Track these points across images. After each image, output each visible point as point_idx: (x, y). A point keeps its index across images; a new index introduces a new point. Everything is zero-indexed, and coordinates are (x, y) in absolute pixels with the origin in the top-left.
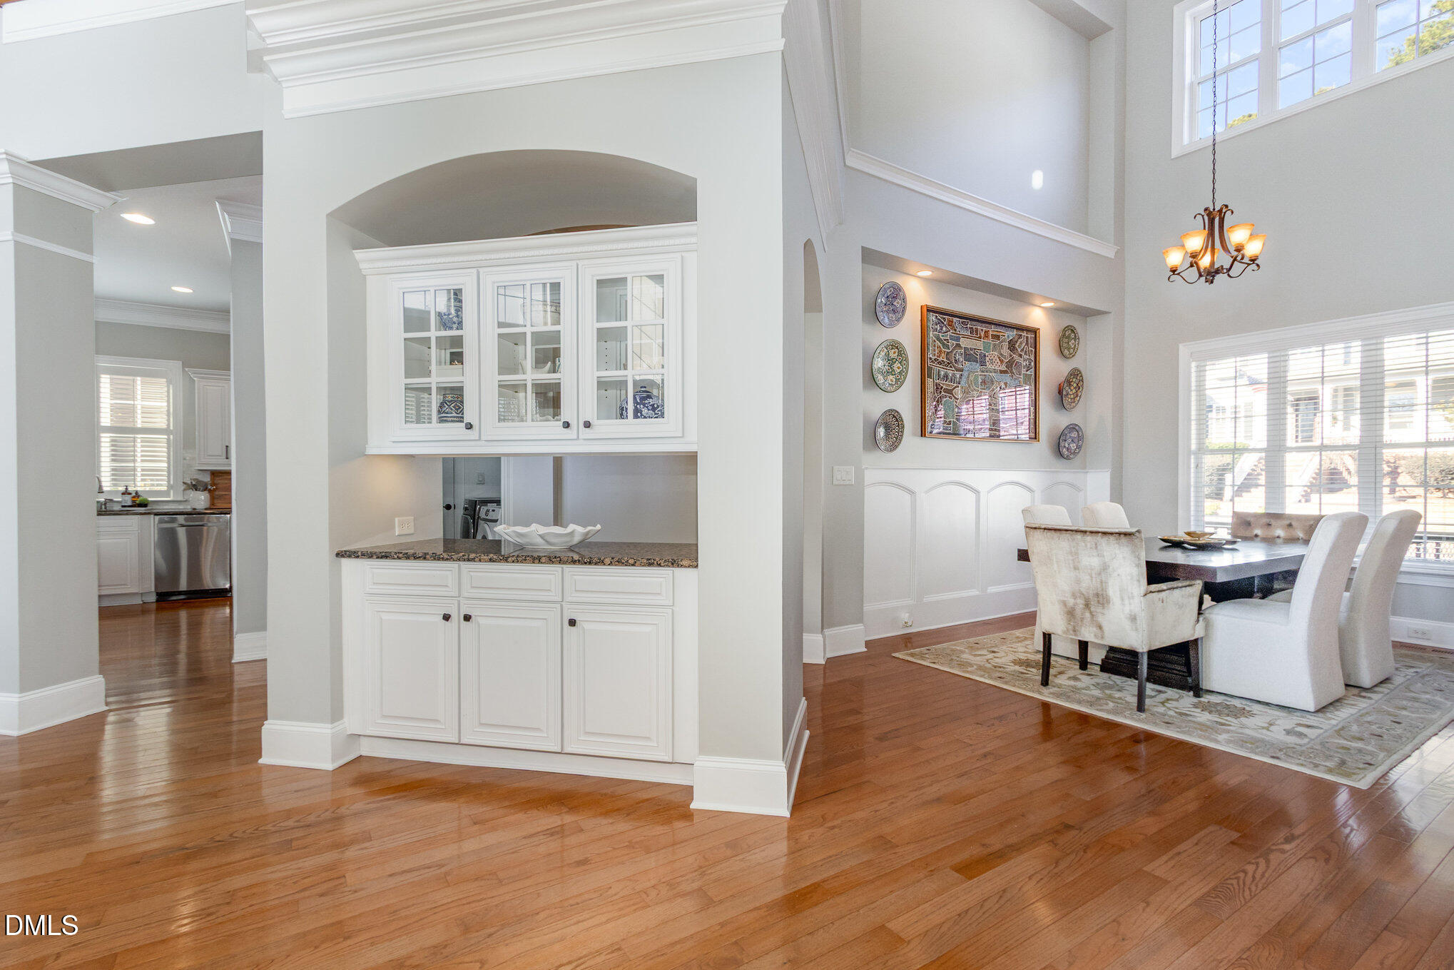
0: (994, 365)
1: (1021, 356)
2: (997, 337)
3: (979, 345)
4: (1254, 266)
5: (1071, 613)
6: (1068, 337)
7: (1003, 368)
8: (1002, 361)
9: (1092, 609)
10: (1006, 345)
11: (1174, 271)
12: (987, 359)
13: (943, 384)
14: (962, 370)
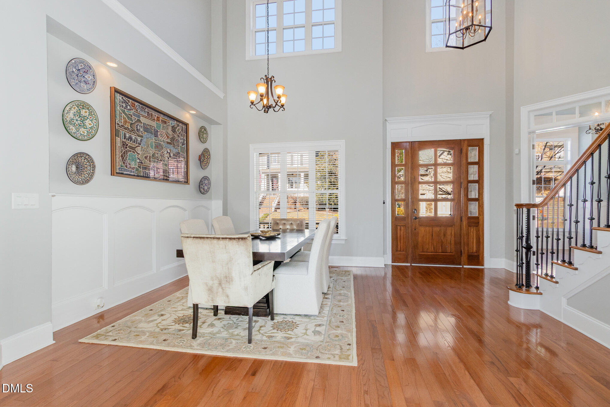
0: (163, 139)
1: (179, 136)
2: (165, 123)
3: (154, 124)
4: (282, 109)
5: (210, 290)
6: (203, 132)
7: (169, 141)
8: (168, 137)
9: (223, 286)
10: (170, 129)
11: (252, 103)
12: (159, 133)
13: (129, 143)
14: (142, 137)
